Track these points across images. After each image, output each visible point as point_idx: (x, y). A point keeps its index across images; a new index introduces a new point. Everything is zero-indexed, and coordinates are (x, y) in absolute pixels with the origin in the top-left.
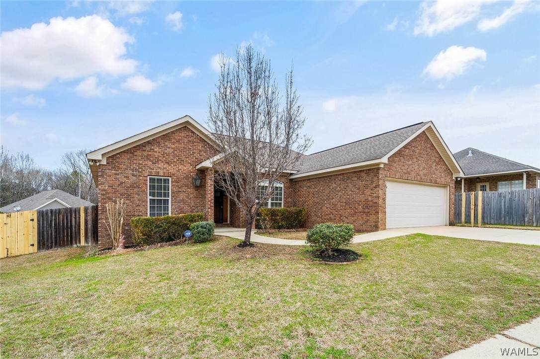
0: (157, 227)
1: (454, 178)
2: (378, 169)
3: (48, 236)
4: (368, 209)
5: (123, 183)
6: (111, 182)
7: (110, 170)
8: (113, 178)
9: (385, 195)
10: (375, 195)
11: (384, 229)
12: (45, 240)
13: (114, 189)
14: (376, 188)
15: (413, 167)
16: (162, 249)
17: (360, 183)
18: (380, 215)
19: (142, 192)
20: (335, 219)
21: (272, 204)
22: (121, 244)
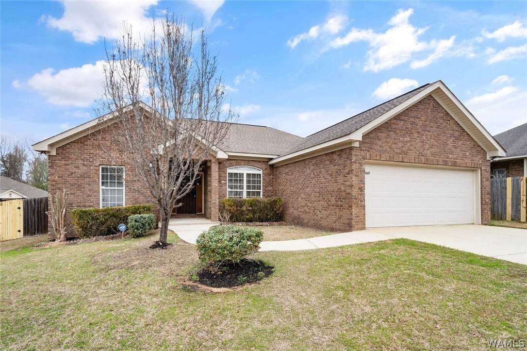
0: (93, 219)
1: (488, 158)
2: (351, 149)
3: (32, 223)
4: (341, 201)
5: (73, 173)
6: (61, 173)
7: (60, 160)
8: (63, 169)
9: (364, 184)
10: (348, 183)
11: (362, 229)
12: (30, 227)
13: (64, 179)
14: (349, 174)
15: (412, 145)
16: (96, 243)
17: (333, 168)
18: (354, 211)
19: (93, 182)
20: (309, 213)
21: (248, 193)
22: (62, 236)
